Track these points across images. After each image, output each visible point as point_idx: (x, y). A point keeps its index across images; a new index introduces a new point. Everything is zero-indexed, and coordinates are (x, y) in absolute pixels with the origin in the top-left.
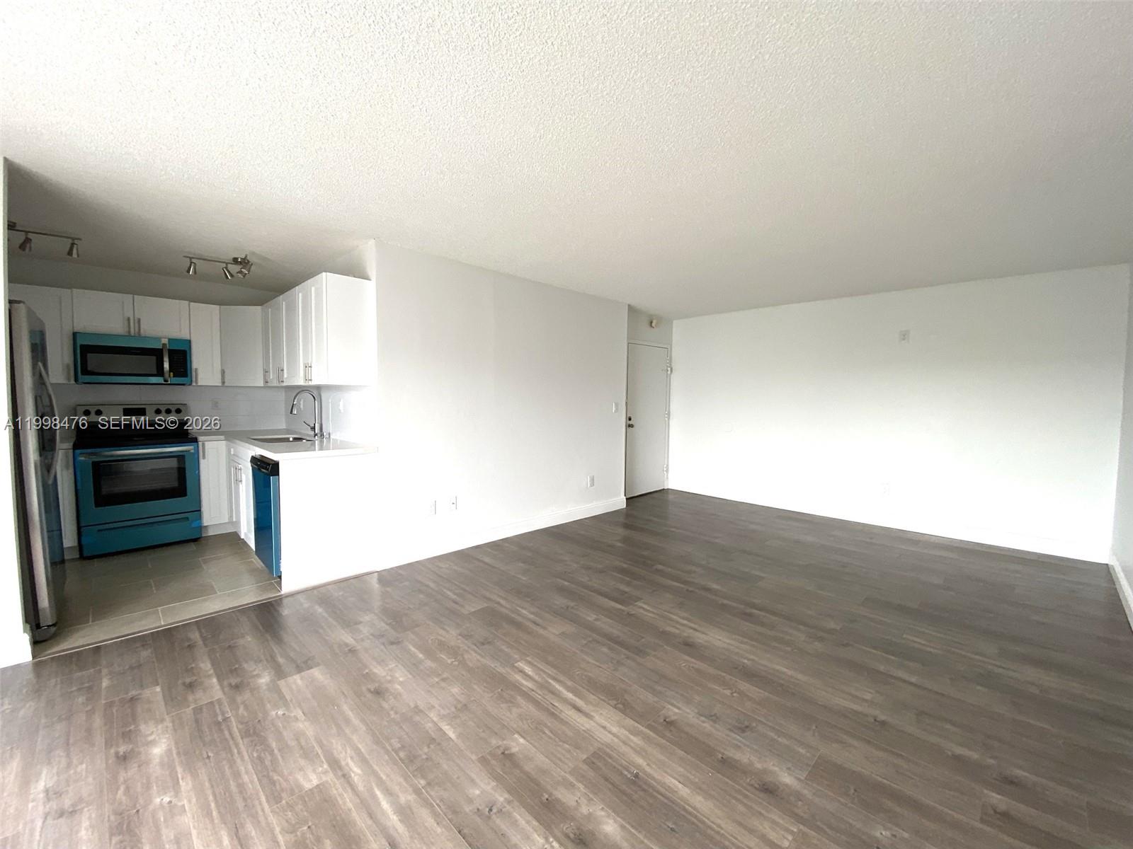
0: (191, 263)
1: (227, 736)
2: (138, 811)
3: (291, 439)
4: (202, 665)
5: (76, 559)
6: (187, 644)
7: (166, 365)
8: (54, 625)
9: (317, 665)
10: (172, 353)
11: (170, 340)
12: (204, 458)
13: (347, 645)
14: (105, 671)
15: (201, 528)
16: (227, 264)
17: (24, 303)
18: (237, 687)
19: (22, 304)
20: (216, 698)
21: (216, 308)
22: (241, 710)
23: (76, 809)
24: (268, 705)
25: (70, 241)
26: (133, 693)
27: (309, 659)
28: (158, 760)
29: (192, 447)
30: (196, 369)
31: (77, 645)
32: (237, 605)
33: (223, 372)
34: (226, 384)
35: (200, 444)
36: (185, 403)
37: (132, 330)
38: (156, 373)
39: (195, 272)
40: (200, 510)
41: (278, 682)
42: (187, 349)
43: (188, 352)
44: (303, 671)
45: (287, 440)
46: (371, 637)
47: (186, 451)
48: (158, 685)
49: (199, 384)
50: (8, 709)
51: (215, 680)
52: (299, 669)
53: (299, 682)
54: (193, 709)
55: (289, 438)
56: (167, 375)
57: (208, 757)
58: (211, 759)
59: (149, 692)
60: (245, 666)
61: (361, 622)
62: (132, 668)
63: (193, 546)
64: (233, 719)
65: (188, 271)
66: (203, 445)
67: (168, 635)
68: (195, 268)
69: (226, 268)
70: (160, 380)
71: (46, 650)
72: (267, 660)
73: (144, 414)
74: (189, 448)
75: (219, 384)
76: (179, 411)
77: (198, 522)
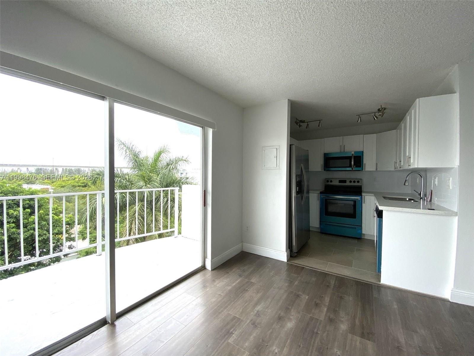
0: (359, 117)
1: (312, 343)
2: (267, 345)
3: (407, 199)
4: (326, 298)
5: (318, 232)
6: (328, 284)
7: (353, 163)
8: (296, 253)
9: (374, 341)
10: (355, 157)
11: (355, 152)
12: (364, 203)
13: (399, 342)
14: (299, 278)
15: (361, 234)
16: (375, 113)
17: (294, 144)
18: (331, 321)
19: (293, 145)
20: (321, 319)
21: (375, 135)
22: (325, 334)
23: (258, 326)
24: (336, 343)
25: (319, 121)
26: (300, 293)
27: (371, 333)
28: (286, 329)
29: (359, 198)
30: (365, 164)
31: (299, 263)
32: (355, 277)
33: (377, 164)
34: (378, 170)
35: (363, 196)
36: (361, 178)
37: (342, 151)
38: (349, 166)
39: (361, 121)
40: (361, 226)
41: (348, 334)
42: (361, 156)
43: (362, 156)
44: (364, 338)
45: (404, 200)
46: (418, 349)
47: (357, 199)
48: (308, 296)
49: (366, 170)
50: (272, 275)
51: (326, 309)
52: (363, 336)
53: (358, 343)
54: (311, 316)
55: (406, 199)
56: (353, 167)
57: (300, 346)
58: (300, 347)
59: (304, 296)
60: (341, 312)
61: (417, 332)
62: (306, 282)
63: (356, 241)
64: (319, 336)
65: (358, 121)
66: (364, 197)
67: (325, 275)
68: (361, 119)
69: (375, 115)
70: (350, 169)
71: (292, 261)
72: (351, 316)
73: (346, 183)
74: (358, 198)
75: (375, 170)
76: (358, 182)
77: (360, 231)
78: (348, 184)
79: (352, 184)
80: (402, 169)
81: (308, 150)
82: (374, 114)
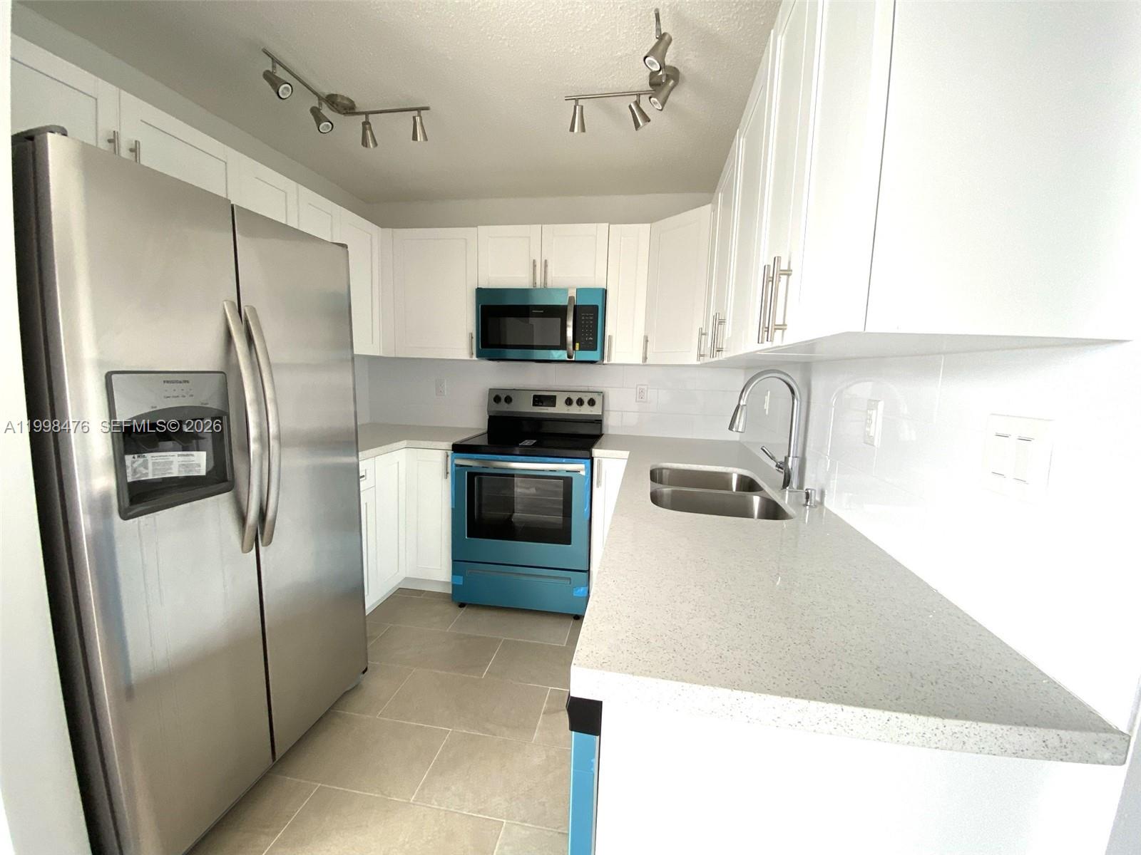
0: (576, 106)
5: (446, 598)
7: (570, 332)
10: (578, 311)
11: (580, 291)
12: (599, 488)
16: (638, 96)
21: (646, 228)
29: (586, 467)
30: (610, 338)
33: (646, 339)
34: (649, 361)
35: (596, 461)
36: (601, 389)
37: (538, 282)
38: (557, 342)
40: (589, 571)
42: (600, 305)
43: (601, 308)
47: (575, 473)
49: (612, 362)
56: (571, 347)
66: (600, 464)
69: (637, 103)
70: (564, 355)
73: (554, 405)
74: (580, 467)
75: (640, 361)
76: (592, 403)
77: (582, 589)
78: (560, 409)
79: (574, 410)
80: (723, 356)
81: (344, 246)
82: (635, 98)
